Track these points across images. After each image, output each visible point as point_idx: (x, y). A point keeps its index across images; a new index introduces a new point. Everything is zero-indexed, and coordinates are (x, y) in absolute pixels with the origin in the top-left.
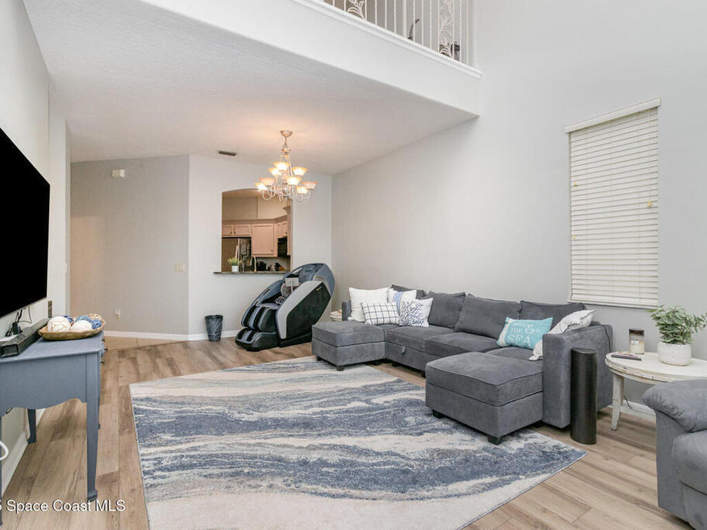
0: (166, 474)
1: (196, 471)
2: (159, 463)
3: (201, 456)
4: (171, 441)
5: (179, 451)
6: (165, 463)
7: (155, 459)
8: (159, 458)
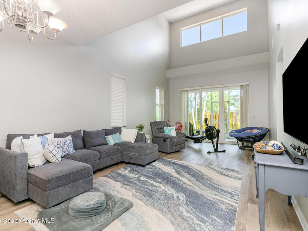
0: (231, 192)
1: (222, 188)
2: (232, 196)
3: (216, 192)
4: (222, 203)
5: (222, 197)
6: (230, 196)
7: (233, 199)
8: (231, 198)
